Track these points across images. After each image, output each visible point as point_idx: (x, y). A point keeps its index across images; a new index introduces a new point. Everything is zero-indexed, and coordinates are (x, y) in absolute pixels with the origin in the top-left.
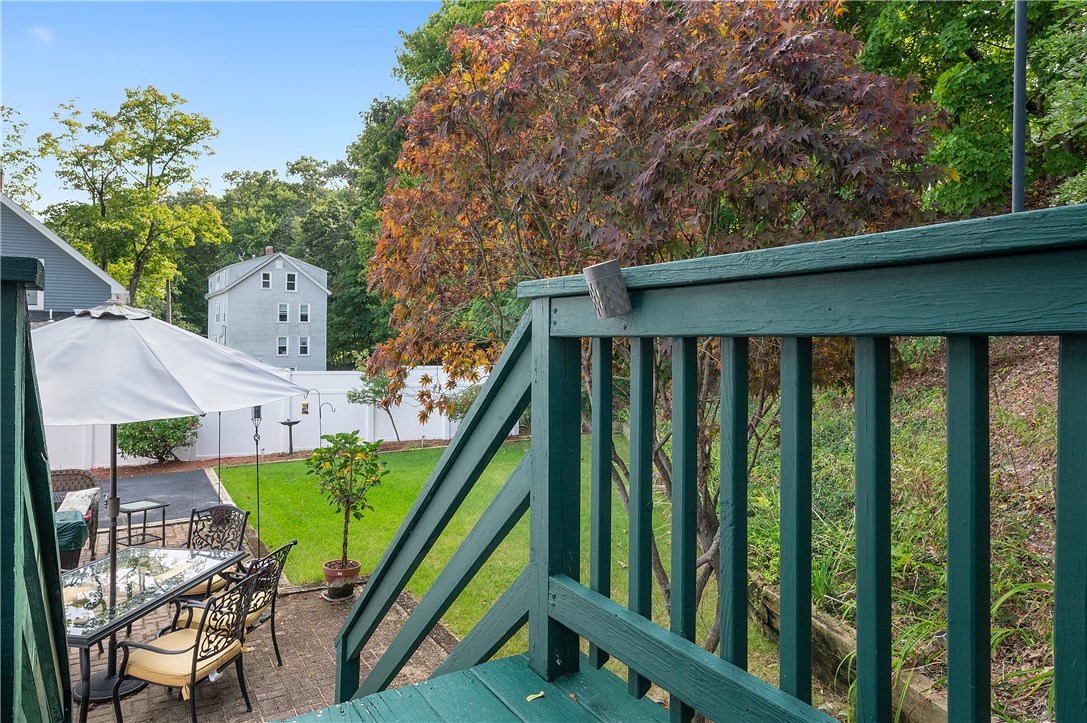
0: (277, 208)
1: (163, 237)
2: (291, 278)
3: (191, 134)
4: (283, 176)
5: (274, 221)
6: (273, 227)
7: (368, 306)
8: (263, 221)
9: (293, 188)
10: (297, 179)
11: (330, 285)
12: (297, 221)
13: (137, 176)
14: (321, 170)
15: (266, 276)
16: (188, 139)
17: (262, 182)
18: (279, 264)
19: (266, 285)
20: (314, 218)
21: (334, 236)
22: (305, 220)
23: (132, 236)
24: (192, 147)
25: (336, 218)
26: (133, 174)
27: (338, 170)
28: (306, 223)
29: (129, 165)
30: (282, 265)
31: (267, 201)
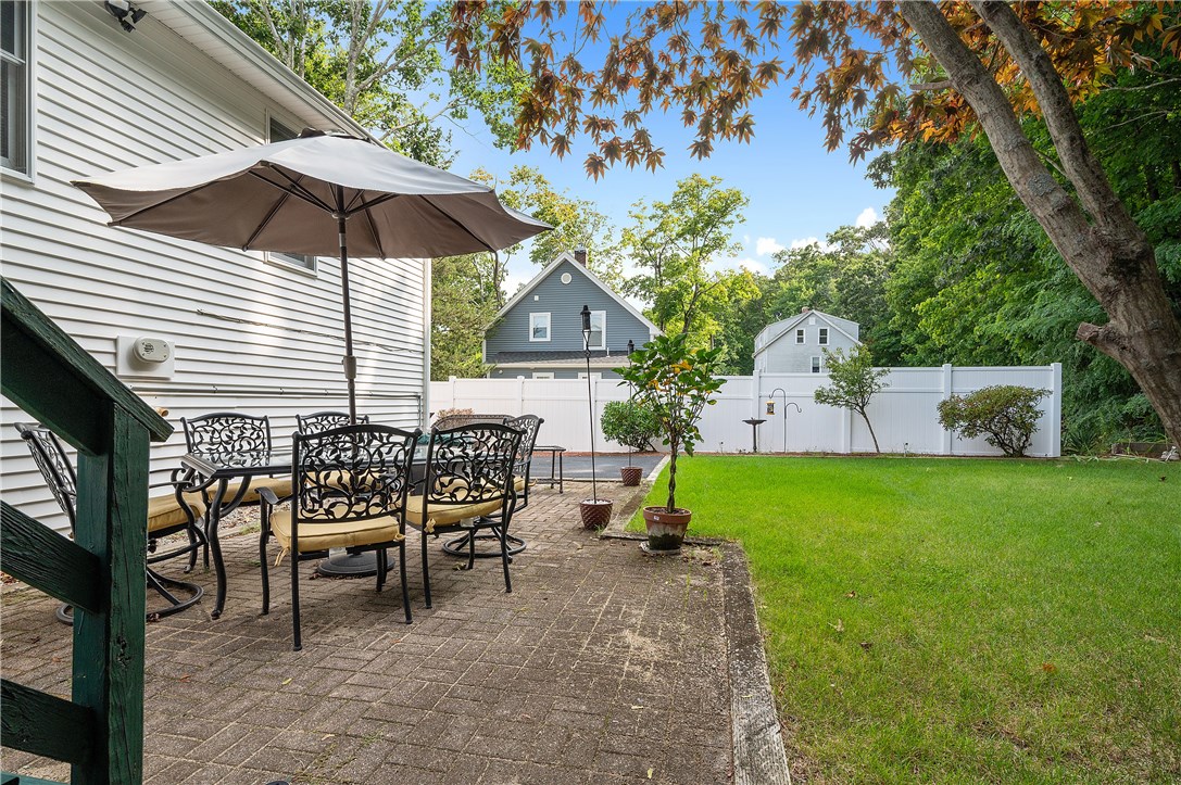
0: (818, 276)
1: (704, 297)
2: (823, 332)
3: (726, 208)
4: (826, 248)
5: (814, 288)
6: (812, 292)
7: (903, 354)
8: (804, 289)
9: (830, 256)
10: (837, 246)
11: (862, 338)
12: (832, 283)
13: (687, 251)
14: (858, 235)
15: (800, 333)
16: (723, 212)
17: (804, 256)
18: (812, 321)
19: (800, 340)
20: (848, 278)
21: (868, 291)
22: (839, 280)
23: (678, 296)
24: (728, 218)
25: (871, 274)
26: (683, 250)
27: (878, 231)
28: (841, 283)
29: (681, 243)
30: (814, 322)
31: (807, 271)
